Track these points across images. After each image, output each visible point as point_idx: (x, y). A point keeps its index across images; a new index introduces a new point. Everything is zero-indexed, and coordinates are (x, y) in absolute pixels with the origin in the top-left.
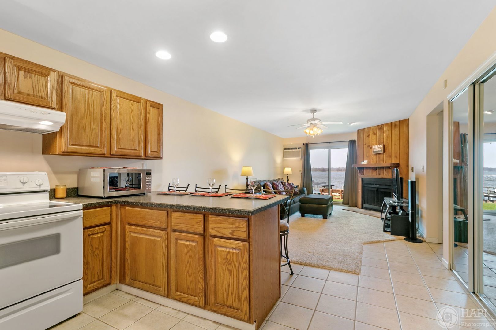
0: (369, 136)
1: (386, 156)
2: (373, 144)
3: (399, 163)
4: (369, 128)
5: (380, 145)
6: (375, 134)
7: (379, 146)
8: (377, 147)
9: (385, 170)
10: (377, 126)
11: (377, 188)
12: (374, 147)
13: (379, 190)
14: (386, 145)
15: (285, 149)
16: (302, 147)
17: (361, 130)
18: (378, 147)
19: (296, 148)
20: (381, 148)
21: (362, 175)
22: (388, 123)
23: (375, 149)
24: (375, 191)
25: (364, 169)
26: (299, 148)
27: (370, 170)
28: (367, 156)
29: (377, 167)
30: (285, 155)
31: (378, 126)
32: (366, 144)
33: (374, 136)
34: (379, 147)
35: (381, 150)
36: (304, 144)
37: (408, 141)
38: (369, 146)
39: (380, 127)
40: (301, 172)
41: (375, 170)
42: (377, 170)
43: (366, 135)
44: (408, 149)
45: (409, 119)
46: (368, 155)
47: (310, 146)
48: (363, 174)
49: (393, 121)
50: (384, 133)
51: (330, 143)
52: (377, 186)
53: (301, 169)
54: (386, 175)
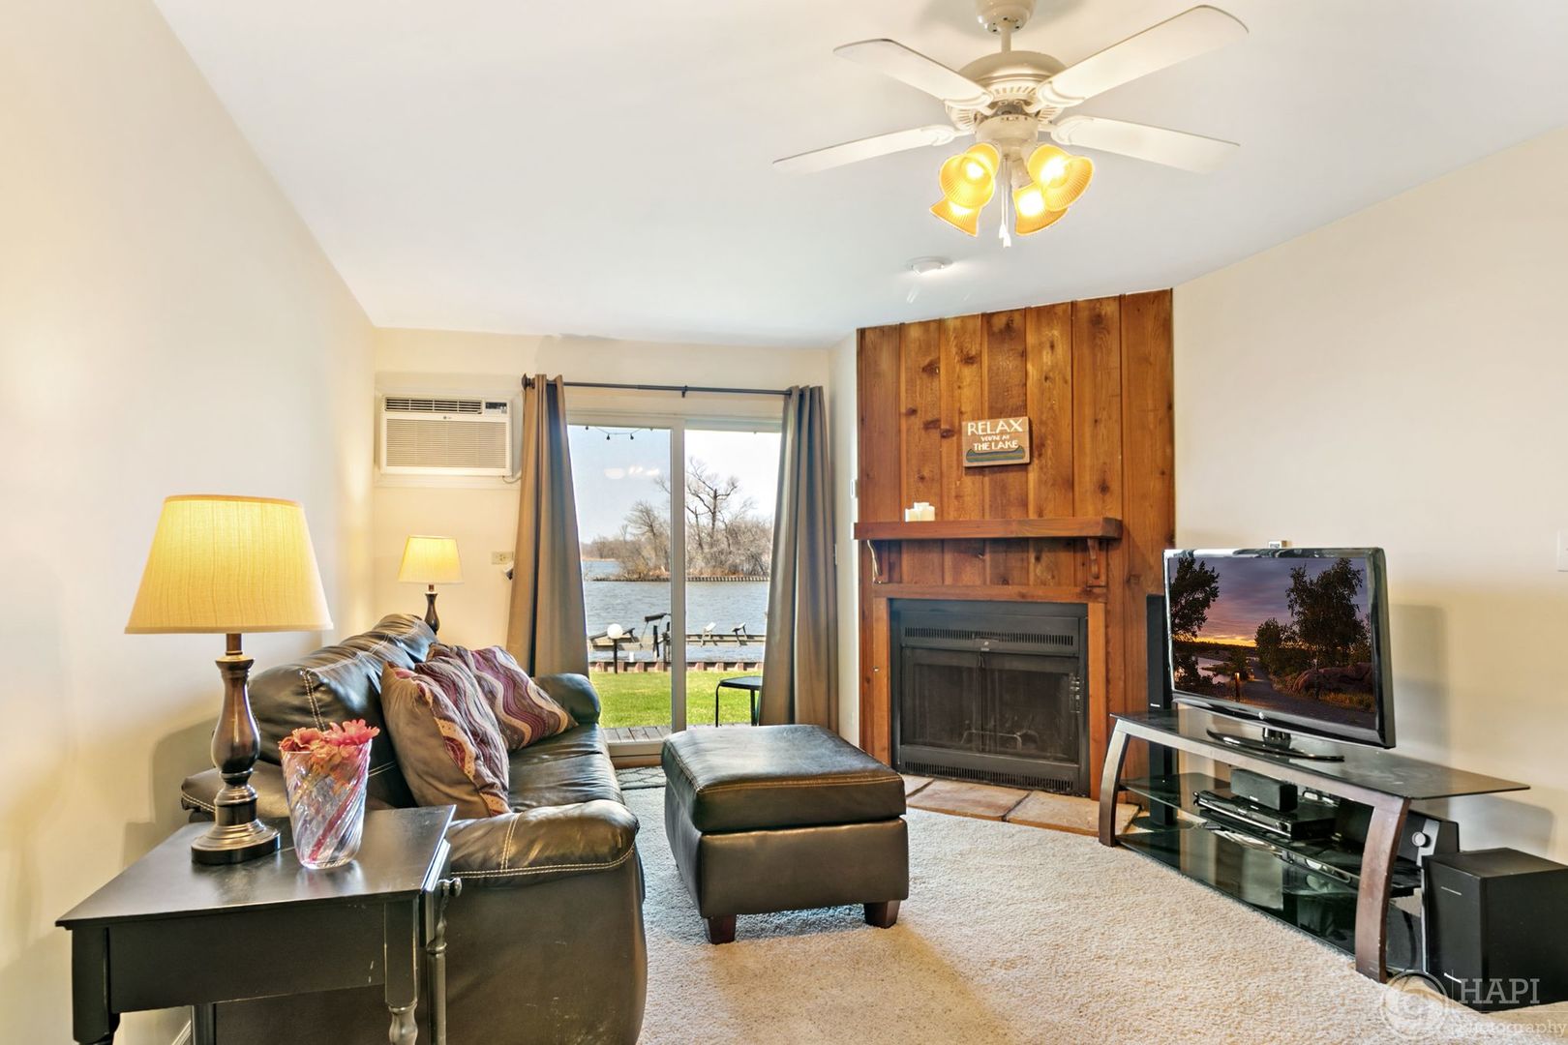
0: (931, 369)
1: (1041, 482)
2: (961, 413)
3: (1119, 518)
4: (933, 327)
5: (1012, 421)
6: (969, 360)
7: (1001, 422)
8: (994, 428)
9: (1038, 559)
10: (983, 315)
11: (991, 654)
12: (970, 428)
13: (996, 664)
14: (1041, 422)
15: (392, 404)
16: (512, 402)
17: (883, 331)
18: (999, 428)
19: (473, 406)
20: (1015, 435)
21: (890, 581)
22: (1054, 306)
23: (976, 438)
24: (970, 669)
25: (900, 552)
26: (491, 406)
27: (943, 552)
28: (922, 478)
29: (984, 540)
30: (393, 448)
31: (987, 318)
32: (913, 412)
33: (968, 373)
34: (1003, 433)
35: (1014, 445)
36: (527, 383)
37: (1170, 407)
38: (932, 422)
39: (999, 323)
40: (509, 566)
41: (976, 556)
42: (987, 557)
43: (913, 359)
44: (1168, 450)
45: (1172, 289)
46: (926, 473)
47: (570, 399)
48: (896, 576)
49: (1081, 297)
50: (1024, 355)
51: (684, 390)
52: (986, 645)
53: (508, 545)
54: (1044, 583)
